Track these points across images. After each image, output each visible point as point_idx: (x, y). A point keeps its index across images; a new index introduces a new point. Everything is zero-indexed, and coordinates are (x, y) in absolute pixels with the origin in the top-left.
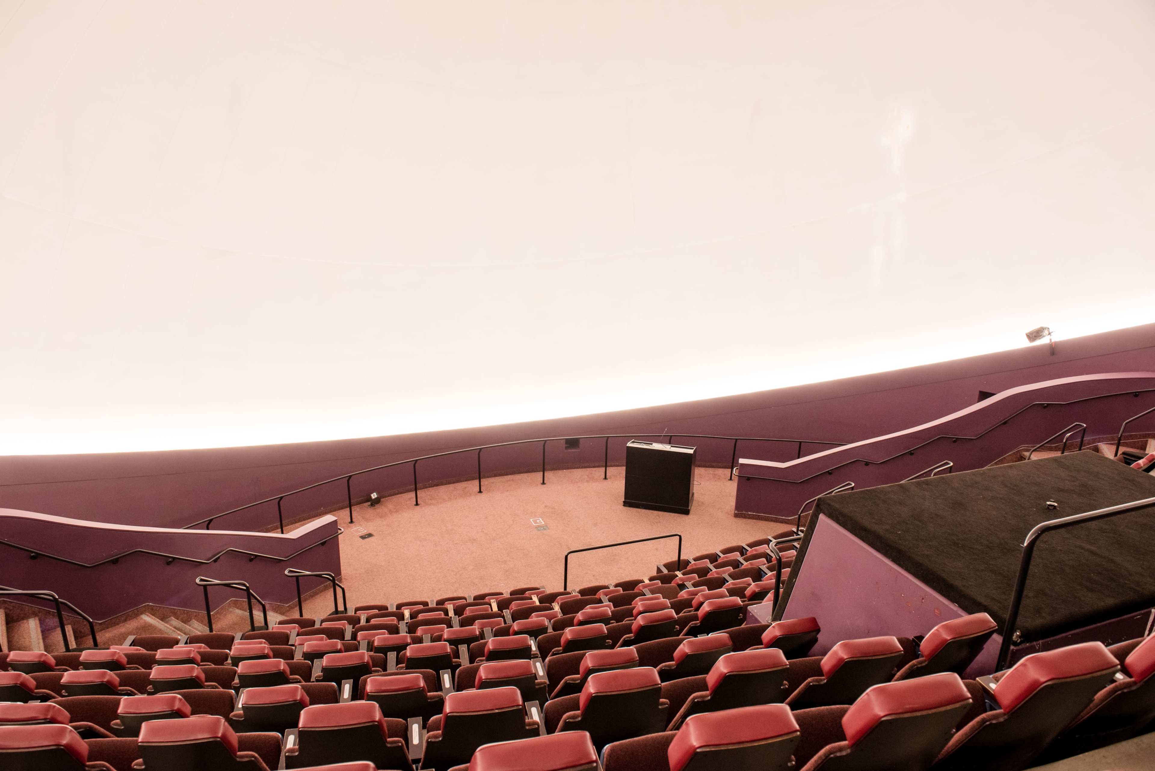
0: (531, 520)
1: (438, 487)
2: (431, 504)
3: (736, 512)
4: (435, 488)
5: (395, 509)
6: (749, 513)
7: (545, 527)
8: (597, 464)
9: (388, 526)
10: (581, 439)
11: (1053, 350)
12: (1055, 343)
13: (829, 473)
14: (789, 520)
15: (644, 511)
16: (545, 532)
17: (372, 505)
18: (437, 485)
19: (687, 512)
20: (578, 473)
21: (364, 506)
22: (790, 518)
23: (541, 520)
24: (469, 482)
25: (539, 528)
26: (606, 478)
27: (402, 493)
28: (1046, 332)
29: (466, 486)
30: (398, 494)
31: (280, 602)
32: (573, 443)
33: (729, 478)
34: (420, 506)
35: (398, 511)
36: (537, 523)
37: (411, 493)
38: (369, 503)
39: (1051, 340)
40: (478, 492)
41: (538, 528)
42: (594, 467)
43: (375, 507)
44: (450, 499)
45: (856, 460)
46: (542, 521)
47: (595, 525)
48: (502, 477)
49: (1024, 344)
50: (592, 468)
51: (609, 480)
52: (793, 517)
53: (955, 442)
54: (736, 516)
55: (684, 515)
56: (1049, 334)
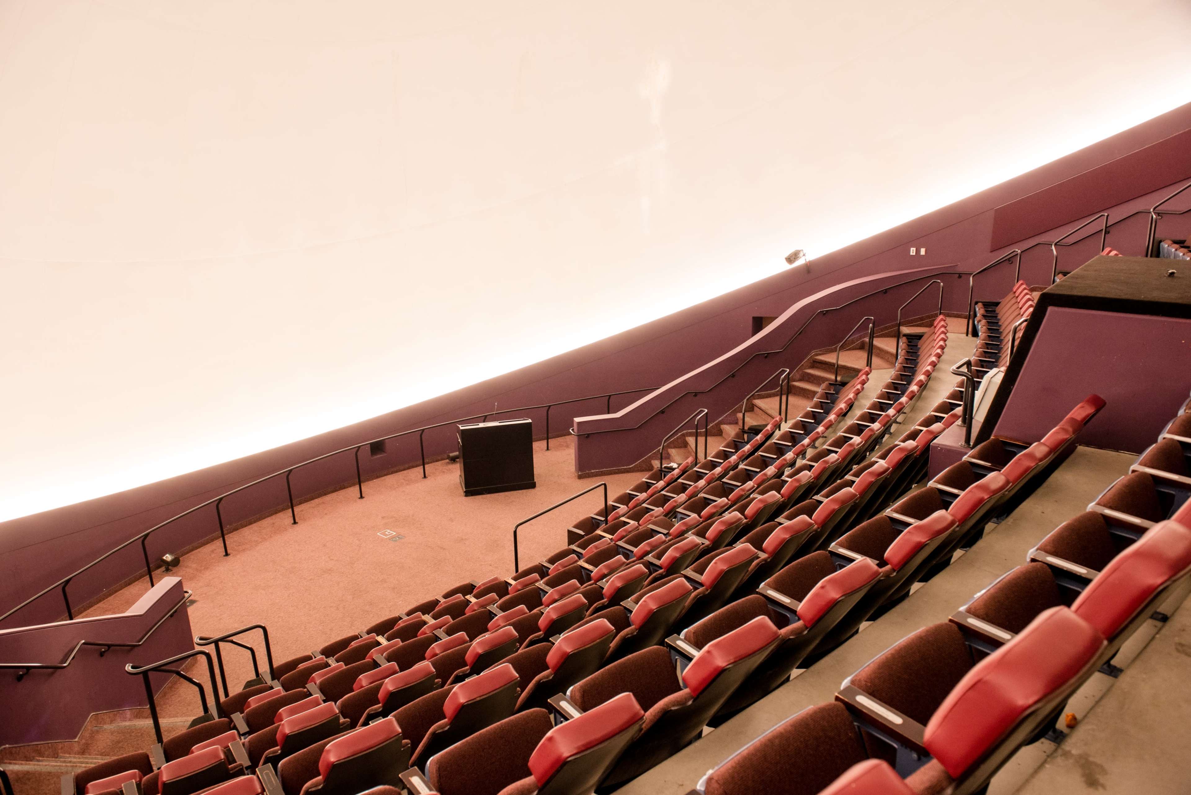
0: (378, 534)
1: (238, 531)
2: (244, 550)
3: (580, 473)
4: (234, 533)
5: (201, 566)
6: (593, 471)
7: (400, 536)
8: (407, 466)
9: (208, 586)
10: (386, 440)
11: (809, 269)
12: (810, 262)
13: (662, 412)
14: (630, 468)
15: (489, 495)
16: (403, 540)
17: (167, 570)
18: (236, 529)
19: (533, 486)
20: (391, 479)
21: (158, 574)
22: (631, 466)
23: (389, 531)
24: (274, 517)
25: (394, 539)
26: (425, 477)
27: (197, 548)
28: (801, 254)
29: (272, 521)
30: (192, 550)
31: (140, 705)
32: (377, 448)
33: (546, 448)
34: (231, 555)
35: (207, 568)
36: (386, 535)
37: (208, 545)
38: (163, 569)
39: (806, 260)
40: (292, 524)
41: (392, 538)
42: (404, 470)
43: (173, 571)
44: (264, 539)
45: (686, 394)
46: (391, 532)
47: (451, 520)
48: (309, 503)
49: (787, 267)
50: (402, 471)
51: (429, 478)
52: (634, 465)
53: (766, 357)
54: (580, 477)
55: (530, 490)
56: (804, 255)
